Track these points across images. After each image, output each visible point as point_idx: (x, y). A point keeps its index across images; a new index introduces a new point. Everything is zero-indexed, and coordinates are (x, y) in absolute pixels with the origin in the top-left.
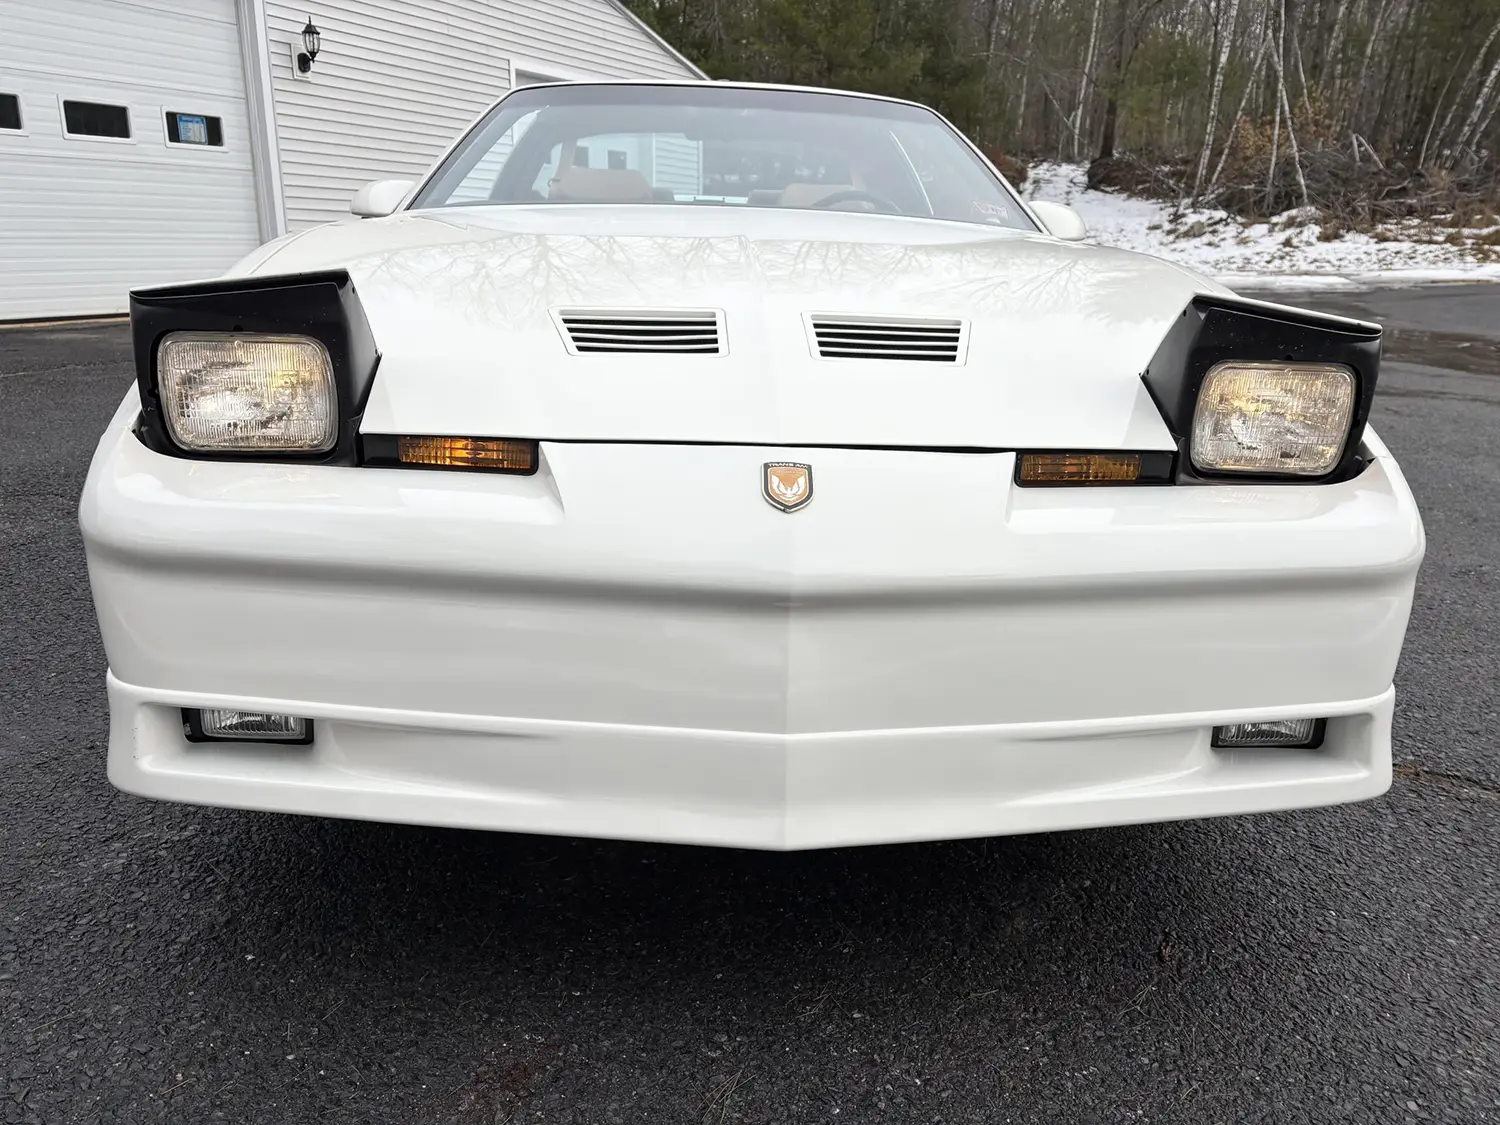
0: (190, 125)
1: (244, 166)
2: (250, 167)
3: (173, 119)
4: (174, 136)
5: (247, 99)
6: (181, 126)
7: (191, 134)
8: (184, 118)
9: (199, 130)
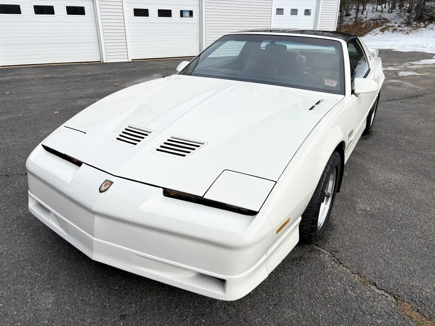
0: (186, 13)
1: (197, 22)
2: (199, 22)
3: (182, 12)
4: (182, 16)
5: (200, 5)
6: (184, 13)
7: (185, 15)
8: (184, 11)
9: (187, 14)
